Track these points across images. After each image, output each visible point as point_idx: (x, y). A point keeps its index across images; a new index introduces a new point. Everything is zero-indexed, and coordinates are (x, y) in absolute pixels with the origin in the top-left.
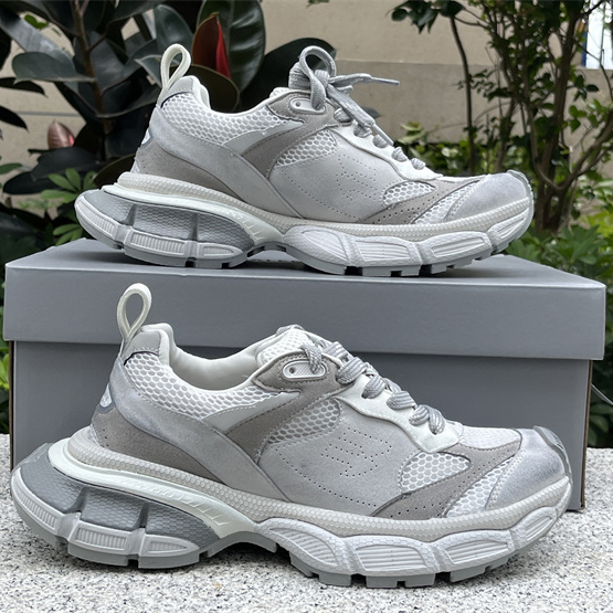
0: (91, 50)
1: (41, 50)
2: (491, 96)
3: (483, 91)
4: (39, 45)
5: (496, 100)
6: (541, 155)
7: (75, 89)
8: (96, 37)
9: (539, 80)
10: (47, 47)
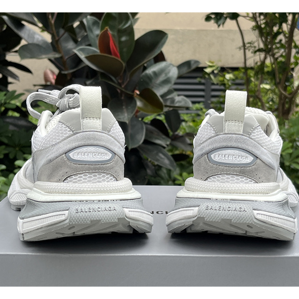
0: (59, 39)
2: (255, 52)
3: (251, 50)
4: (34, 38)
5: (258, 53)
6: (280, 80)
8: (62, 31)
9: (278, 43)
10: (38, 38)
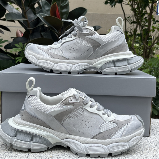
0: (26, 12)
1: (13, 12)
2: (131, 23)
3: (129, 22)
4: (13, 11)
5: (133, 24)
6: (144, 39)
7: (22, 22)
8: (28, 8)
9: (144, 19)
10: (15, 11)
